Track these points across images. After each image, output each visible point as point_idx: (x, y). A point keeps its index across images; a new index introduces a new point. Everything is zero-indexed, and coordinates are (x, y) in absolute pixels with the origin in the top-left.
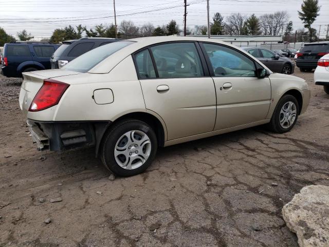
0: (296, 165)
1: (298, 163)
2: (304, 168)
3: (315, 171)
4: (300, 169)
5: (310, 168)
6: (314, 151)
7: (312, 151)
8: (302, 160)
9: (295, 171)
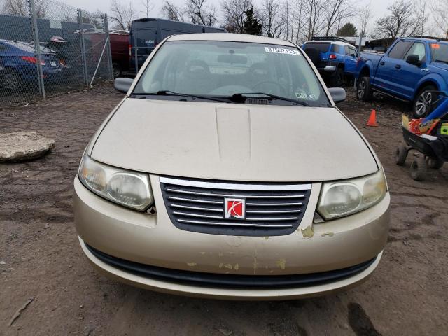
0: (61, 182)
1: (61, 184)
2: (52, 182)
3: (40, 181)
4: (55, 180)
5: (46, 182)
6: (44, 205)
7: (48, 204)
8: (57, 188)
9: (60, 177)
